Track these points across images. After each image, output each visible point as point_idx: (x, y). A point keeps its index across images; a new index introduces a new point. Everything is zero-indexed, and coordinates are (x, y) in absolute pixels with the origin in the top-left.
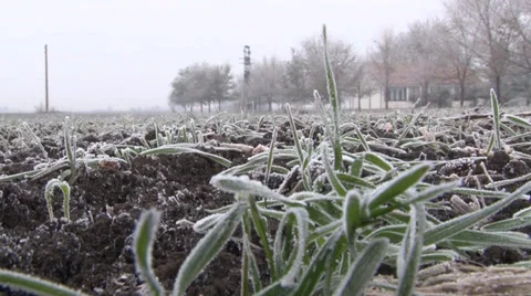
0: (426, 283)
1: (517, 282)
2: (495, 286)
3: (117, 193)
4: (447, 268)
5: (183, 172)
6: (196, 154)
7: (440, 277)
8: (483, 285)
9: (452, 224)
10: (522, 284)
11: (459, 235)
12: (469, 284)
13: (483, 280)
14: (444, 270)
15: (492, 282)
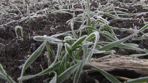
0: (104, 61)
1: (126, 63)
2: (120, 63)
3: (40, 26)
4: (110, 57)
5: (62, 18)
6: (66, 13)
7: (107, 59)
8: (117, 63)
9: (115, 43)
10: (127, 63)
11: (119, 45)
12: (113, 62)
13: (118, 61)
14: (109, 57)
15: (120, 62)
